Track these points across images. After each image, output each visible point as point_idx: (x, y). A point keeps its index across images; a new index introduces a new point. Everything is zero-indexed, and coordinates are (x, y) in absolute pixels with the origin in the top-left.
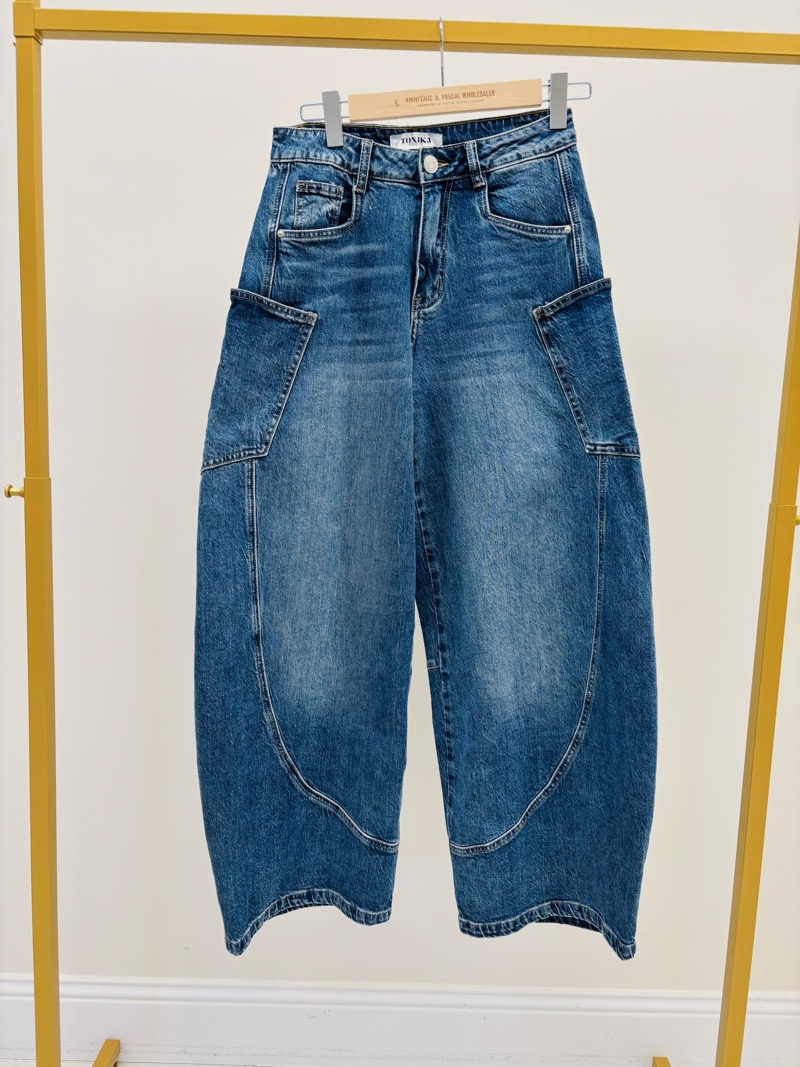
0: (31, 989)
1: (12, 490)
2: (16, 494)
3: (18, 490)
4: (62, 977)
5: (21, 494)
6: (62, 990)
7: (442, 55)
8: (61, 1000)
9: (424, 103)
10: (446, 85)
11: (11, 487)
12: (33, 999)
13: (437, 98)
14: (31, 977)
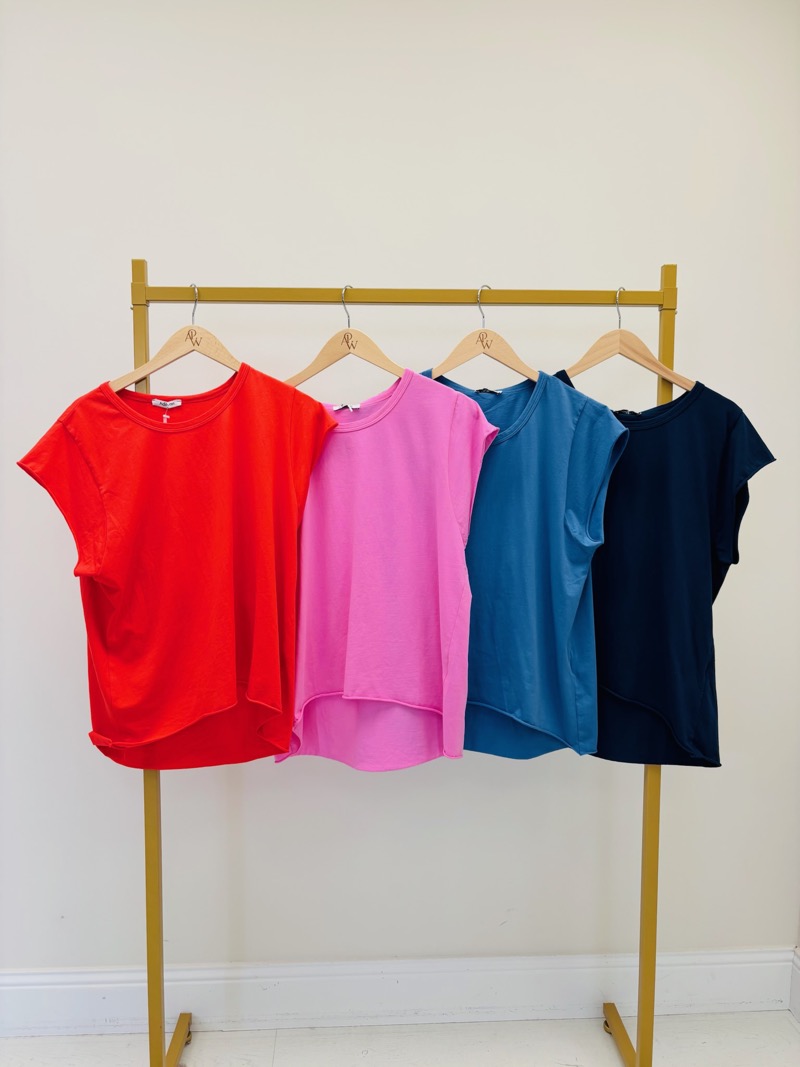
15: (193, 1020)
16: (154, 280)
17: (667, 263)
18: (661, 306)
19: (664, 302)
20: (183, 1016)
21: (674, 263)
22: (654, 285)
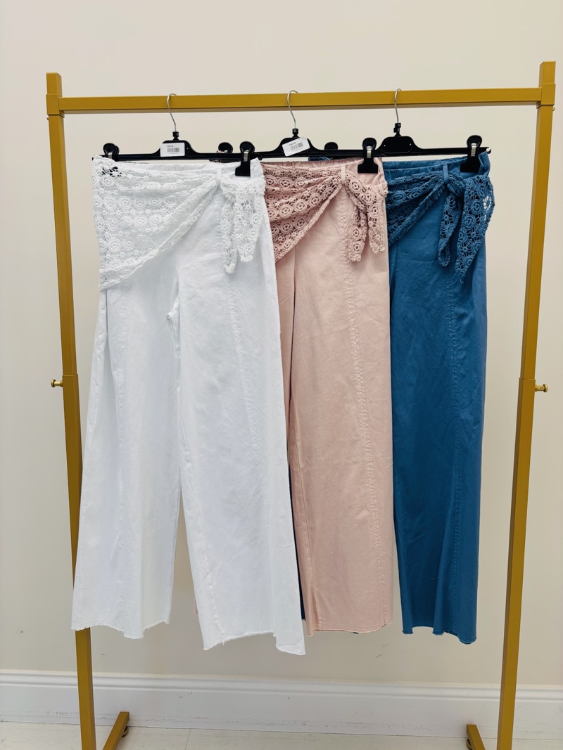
0: (76, 681)
1: (55, 383)
2: (57, 385)
3: (59, 383)
4: (94, 674)
5: (61, 385)
6: (95, 681)
8: (94, 688)
11: (55, 381)
12: (77, 687)
14: (76, 674)
15: (131, 717)
16: (69, 91)
17: (545, 61)
18: (539, 104)
19: (542, 100)
20: (122, 714)
21: (553, 60)
22: (532, 81)
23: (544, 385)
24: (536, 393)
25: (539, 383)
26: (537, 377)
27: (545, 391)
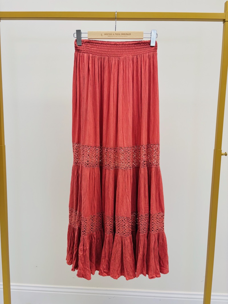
7: (116, 22)
9: (110, 35)
10: (116, 31)
13: (114, 34)
18: (224, 20)
19: (226, 18)
23: (226, 153)
24: (222, 156)
25: (223, 152)
26: (222, 149)
27: (226, 155)
